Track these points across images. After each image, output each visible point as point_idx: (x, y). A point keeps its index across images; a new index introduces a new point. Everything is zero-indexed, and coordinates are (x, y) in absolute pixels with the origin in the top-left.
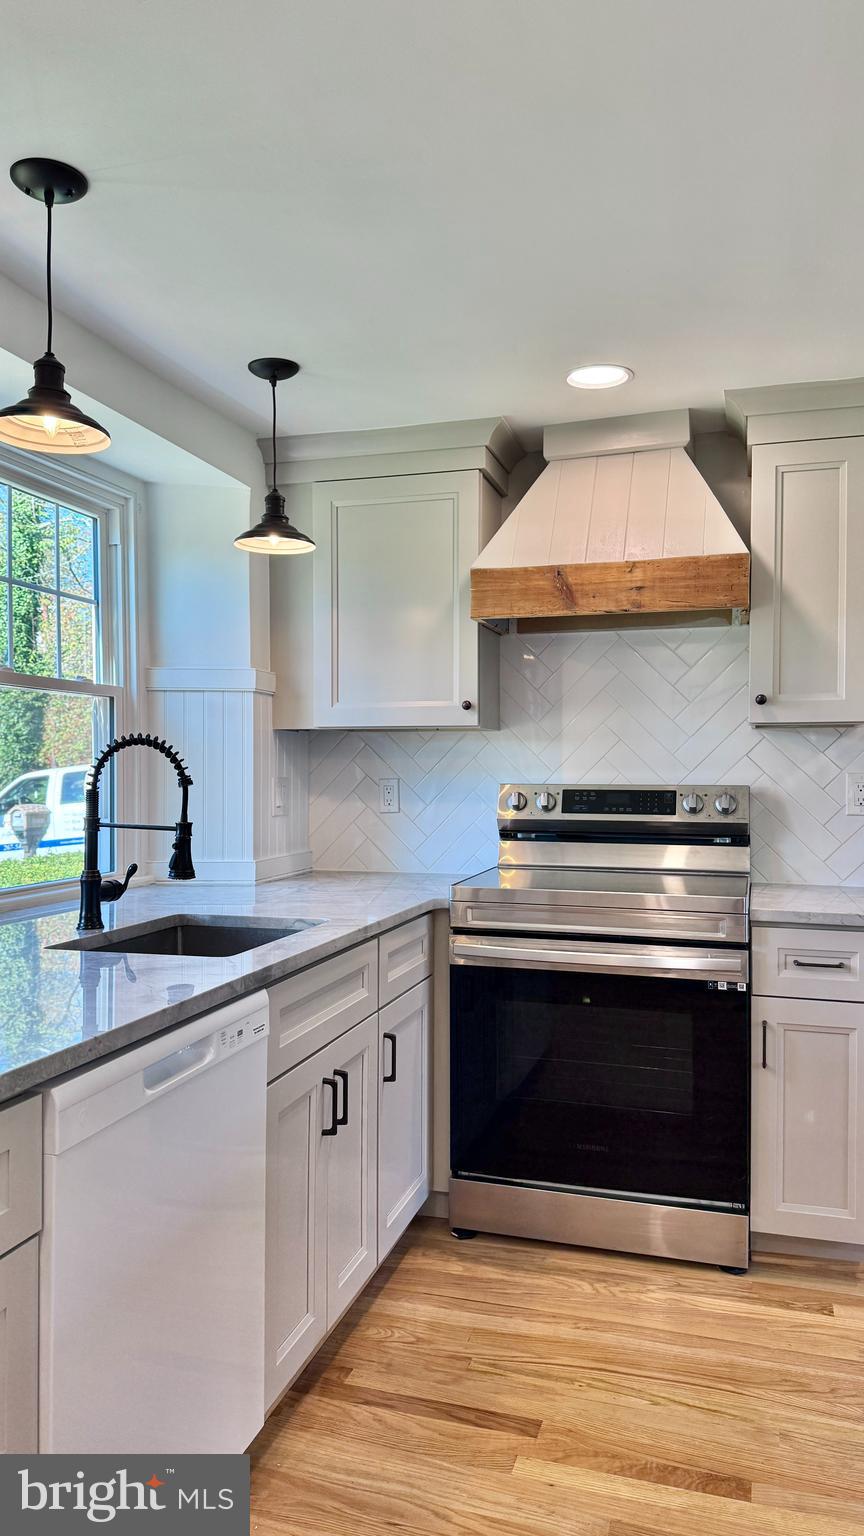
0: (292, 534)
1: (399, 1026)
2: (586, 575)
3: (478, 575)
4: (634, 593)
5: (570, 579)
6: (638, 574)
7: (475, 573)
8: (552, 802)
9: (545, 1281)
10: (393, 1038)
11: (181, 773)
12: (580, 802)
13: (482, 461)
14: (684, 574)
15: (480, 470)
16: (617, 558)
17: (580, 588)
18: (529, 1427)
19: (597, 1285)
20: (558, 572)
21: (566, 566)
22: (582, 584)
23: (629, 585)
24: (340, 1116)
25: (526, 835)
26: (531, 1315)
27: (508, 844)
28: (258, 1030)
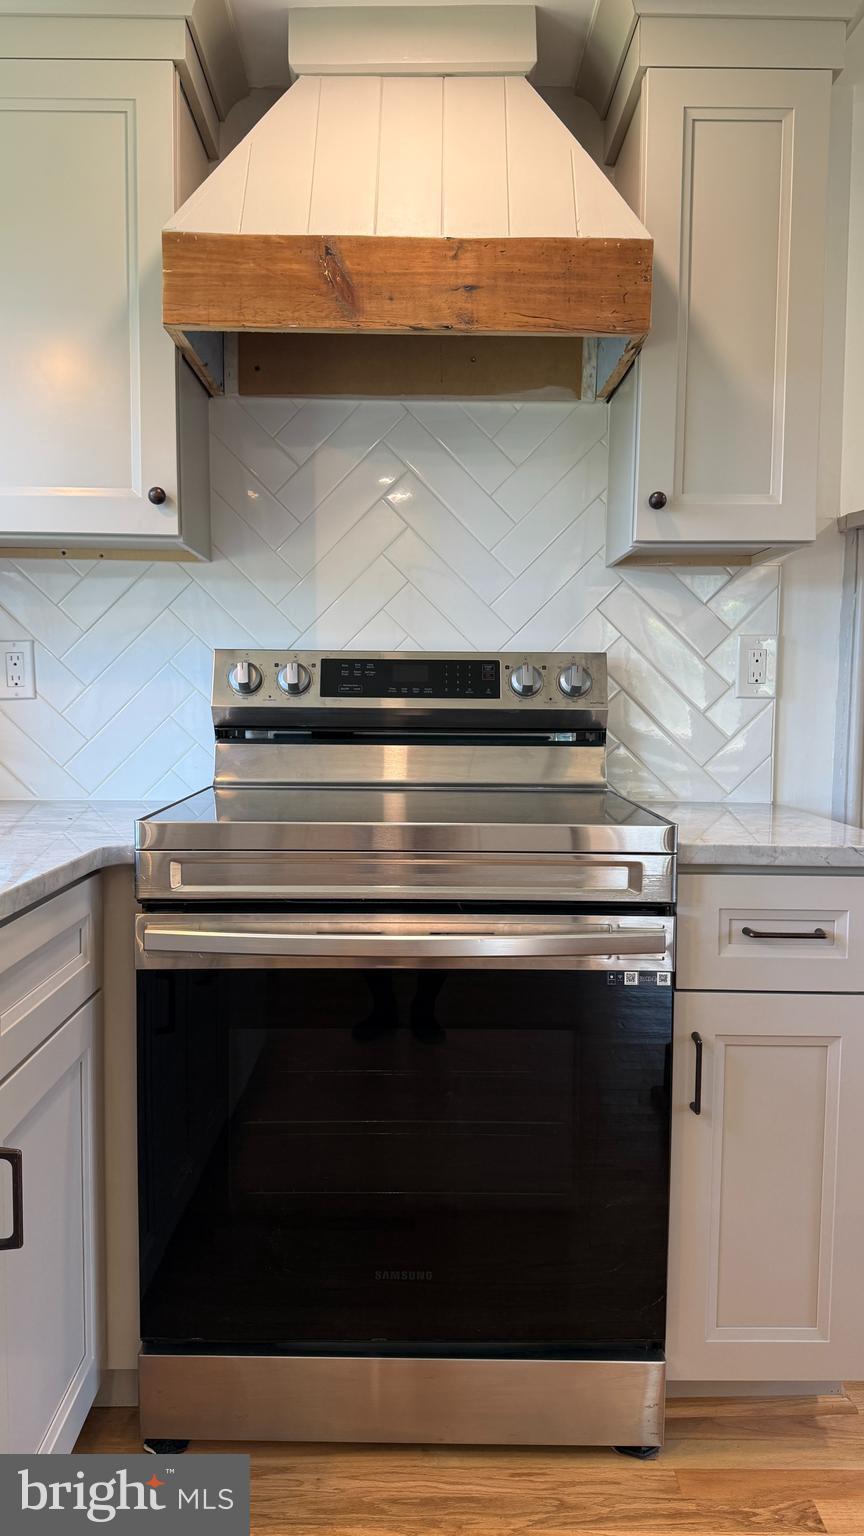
1: (29, 1125)
2: (377, 258)
3: (177, 245)
4: (461, 295)
5: (347, 263)
6: (468, 262)
7: (170, 239)
8: (304, 679)
10: (14, 1157)
12: (350, 679)
13: (179, 48)
14: (545, 268)
17: (365, 280)
20: (326, 249)
21: (340, 239)
22: (369, 275)
23: (452, 281)
25: (258, 734)
27: (229, 749)
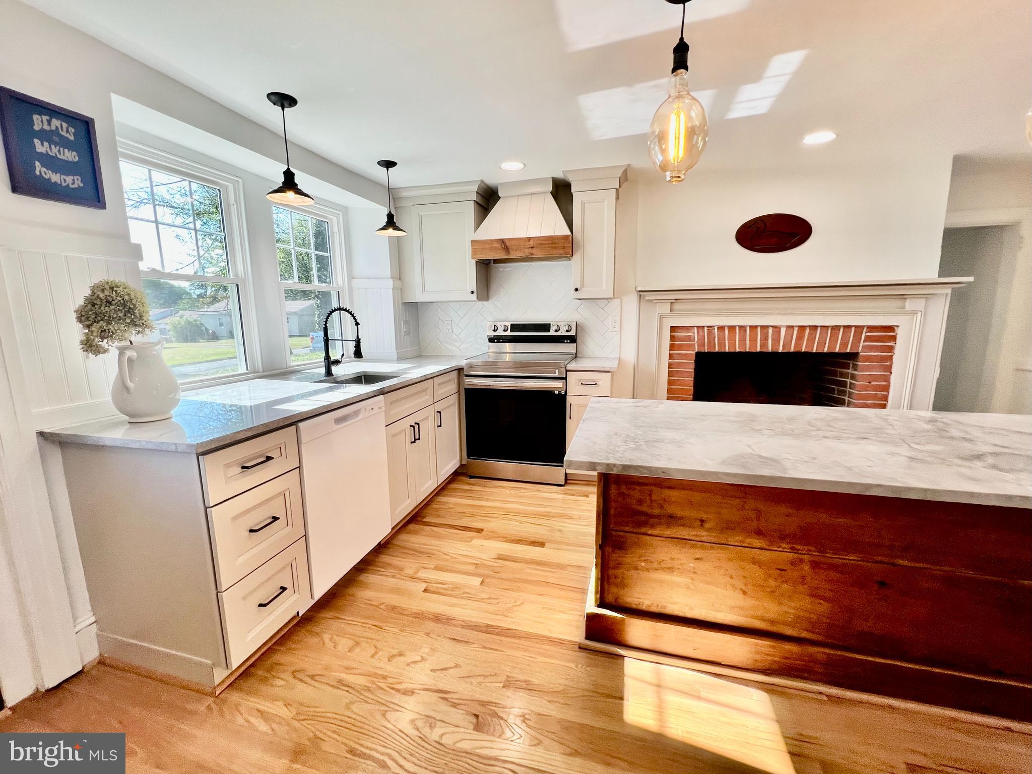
0: (397, 228)
1: (443, 409)
2: (513, 242)
3: (474, 242)
4: (530, 249)
5: (507, 244)
6: (531, 242)
7: (472, 241)
8: (506, 328)
9: (494, 490)
10: (440, 412)
11: (356, 321)
12: (517, 328)
13: (474, 197)
14: (548, 242)
15: (474, 201)
16: (525, 236)
18: (479, 531)
19: (511, 491)
20: (502, 241)
21: (506, 239)
22: (512, 246)
23: (528, 246)
24: (417, 437)
25: (497, 341)
26: (489, 500)
27: (491, 344)
28: (380, 408)
